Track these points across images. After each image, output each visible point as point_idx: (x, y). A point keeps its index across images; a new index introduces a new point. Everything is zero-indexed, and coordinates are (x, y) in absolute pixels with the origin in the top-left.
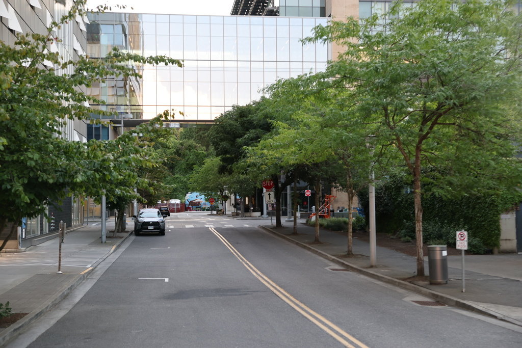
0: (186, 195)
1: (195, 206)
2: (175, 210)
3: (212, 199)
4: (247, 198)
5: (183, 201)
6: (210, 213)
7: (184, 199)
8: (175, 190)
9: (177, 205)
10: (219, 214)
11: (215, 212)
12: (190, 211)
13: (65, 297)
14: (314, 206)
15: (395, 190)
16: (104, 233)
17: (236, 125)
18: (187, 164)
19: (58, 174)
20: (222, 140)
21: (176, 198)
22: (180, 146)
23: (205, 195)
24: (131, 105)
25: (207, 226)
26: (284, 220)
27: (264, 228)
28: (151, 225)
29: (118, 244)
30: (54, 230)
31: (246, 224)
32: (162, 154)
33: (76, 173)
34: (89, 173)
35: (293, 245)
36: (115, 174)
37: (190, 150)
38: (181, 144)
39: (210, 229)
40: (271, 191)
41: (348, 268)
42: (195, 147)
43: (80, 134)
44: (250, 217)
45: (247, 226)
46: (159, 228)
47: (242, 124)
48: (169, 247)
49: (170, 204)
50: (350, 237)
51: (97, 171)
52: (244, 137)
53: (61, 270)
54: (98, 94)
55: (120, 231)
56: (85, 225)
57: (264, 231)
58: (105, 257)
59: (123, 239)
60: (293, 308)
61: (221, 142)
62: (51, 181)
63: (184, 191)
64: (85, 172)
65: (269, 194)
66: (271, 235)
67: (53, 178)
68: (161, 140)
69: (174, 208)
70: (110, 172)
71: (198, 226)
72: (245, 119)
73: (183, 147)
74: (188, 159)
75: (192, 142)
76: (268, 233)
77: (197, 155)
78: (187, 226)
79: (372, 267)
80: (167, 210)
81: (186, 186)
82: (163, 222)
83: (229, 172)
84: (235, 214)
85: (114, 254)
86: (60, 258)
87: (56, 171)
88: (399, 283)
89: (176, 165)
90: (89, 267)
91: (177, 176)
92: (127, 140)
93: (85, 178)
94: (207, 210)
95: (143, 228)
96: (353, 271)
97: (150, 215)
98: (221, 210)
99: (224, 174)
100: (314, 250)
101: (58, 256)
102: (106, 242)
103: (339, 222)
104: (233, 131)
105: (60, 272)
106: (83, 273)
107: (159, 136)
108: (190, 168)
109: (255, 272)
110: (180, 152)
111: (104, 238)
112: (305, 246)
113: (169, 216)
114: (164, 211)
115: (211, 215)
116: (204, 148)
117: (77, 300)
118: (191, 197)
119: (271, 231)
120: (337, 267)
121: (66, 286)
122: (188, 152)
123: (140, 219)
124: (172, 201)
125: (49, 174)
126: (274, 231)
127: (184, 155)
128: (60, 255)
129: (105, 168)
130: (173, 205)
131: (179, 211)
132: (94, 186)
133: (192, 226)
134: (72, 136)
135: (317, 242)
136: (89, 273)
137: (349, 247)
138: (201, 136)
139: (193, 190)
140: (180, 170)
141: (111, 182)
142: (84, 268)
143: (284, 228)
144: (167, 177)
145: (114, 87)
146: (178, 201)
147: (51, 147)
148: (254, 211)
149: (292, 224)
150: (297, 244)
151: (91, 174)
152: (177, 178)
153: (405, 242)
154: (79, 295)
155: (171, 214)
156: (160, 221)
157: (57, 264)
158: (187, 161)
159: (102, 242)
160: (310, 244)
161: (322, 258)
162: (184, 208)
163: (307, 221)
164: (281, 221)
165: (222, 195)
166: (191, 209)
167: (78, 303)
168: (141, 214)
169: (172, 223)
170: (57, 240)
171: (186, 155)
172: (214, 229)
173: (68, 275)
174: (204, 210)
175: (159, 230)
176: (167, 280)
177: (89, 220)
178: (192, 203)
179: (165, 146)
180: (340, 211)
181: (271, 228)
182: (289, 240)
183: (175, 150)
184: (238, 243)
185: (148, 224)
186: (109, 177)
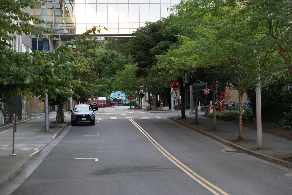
0: (110, 94)
1: (118, 102)
2: (102, 105)
3: (131, 96)
4: (158, 95)
5: (109, 98)
6: (130, 108)
7: (109, 97)
8: (102, 89)
9: (104, 101)
10: (137, 108)
11: (133, 107)
12: (114, 106)
13: (18, 173)
14: (211, 102)
15: (277, 88)
16: (47, 123)
17: (149, 38)
18: (111, 70)
19: (11, 77)
20: (138, 50)
21: (103, 96)
22: (105, 55)
23: (126, 94)
24: (66, 23)
25: (127, 118)
26: (187, 113)
27: (172, 119)
28: (84, 117)
29: (58, 132)
30: (8, 122)
31: (158, 116)
32: (92, 62)
33: (25, 77)
34: (35, 76)
35: (195, 132)
36: (55, 77)
37: (113, 58)
38: (106, 54)
39: (130, 120)
40: (177, 90)
41: (239, 150)
42: (117, 55)
43: (27, 47)
44: (161, 110)
45: (158, 117)
46: (90, 120)
47: (154, 37)
48: (98, 135)
49: (98, 101)
50: (241, 126)
51: (41, 75)
52: (156, 47)
53: (14, 152)
54: (40, 14)
55: (60, 122)
56: (32, 118)
57: (172, 122)
58: (48, 143)
59: (62, 128)
60: (196, 182)
61: (137, 51)
62: (5, 83)
63: (109, 91)
64: (32, 76)
65: (176, 92)
66: (178, 124)
67: (7, 81)
68: (90, 50)
69: (101, 104)
70: (52, 76)
71: (120, 118)
72: (156, 33)
73: (108, 56)
74: (112, 65)
75: (114, 51)
76: (175, 123)
77: (119, 62)
78: (112, 118)
79: (258, 149)
80: (96, 106)
81: (110, 87)
82: (93, 115)
83: (144, 75)
84: (149, 108)
85: (55, 140)
86: (13, 143)
87: (9, 75)
88: (281, 162)
89: (103, 71)
90: (37, 150)
91: (103, 79)
92: (64, 50)
93: (32, 81)
94: (128, 105)
95: (77, 120)
96: (243, 152)
97: (83, 109)
98: (138, 105)
99: (140, 77)
100: (212, 136)
101: (12, 142)
102: (49, 131)
103: (232, 114)
104: (147, 43)
105: (14, 154)
106: (32, 155)
107: (88, 47)
108: (113, 72)
109: (165, 153)
110: (105, 60)
111: (47, 128)
112: (204, 133)
113: (98, 110)
114: (94, 106)
115: (130, 109)
116: (124, 56)
117: (28, 176)
118: (114, 95)
119: (177, 121)
120: (230, 149)
121: (19, 165)
122: (112, 60)
123: (75, 113)
124: (100, 99)
125: (4, 78)
126: (180, 121)
127: (108, 62)
128: (14, 141)
129: (47, 73)
130: (101, 101)
131: (105, 106)
132: (39, 87)
133: (116, 118)
134: (20, 48)
135: (214, 129)
136: (36, 155)
137: (239, 133)
138: (121, 47)
139: (116, 90)
140: (106, 74)
141: (52, 84)
142: (32, 151)
143: (188, 119)
144: (96, 80)
145: (52, 8)
146: (104, 99)
147: (4, 56)
148: (164, 105)
149: (194, 115)
150: (198, 131)
151: (37, 78)
152: (103, 80)
153: (286, 129)
154: (29, 172)
155: (99, 108)
156: (91, 114)
157: (12, 148)
158: (111, 67)
159: (46, 131)
160: (209, 131)
161: (218, 142)
162: (109, 104)
163: (206, 113)
164: (186, 113)
165: (139, 93)
166: (115, 104)
167: (28, 178)
168: (76, 109)
169: (100, 115)
170: (11, 130)
171: (110, 62)
172: (133, 120)
173: (20, 157)
174: (125, 105)
175: (90, 121)
176: (97, 160)
177: (36, 114)
178: (115, 100)
179: (93, 56)
180: (232, 105)
181: (178, 119)
182: (192, 128)
183: (101, 59)
184: (151, 131)
185: (81, 116)
186: (50, 80)
